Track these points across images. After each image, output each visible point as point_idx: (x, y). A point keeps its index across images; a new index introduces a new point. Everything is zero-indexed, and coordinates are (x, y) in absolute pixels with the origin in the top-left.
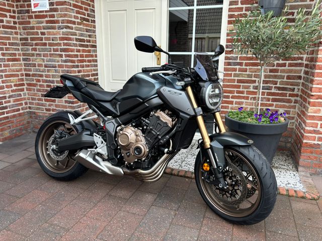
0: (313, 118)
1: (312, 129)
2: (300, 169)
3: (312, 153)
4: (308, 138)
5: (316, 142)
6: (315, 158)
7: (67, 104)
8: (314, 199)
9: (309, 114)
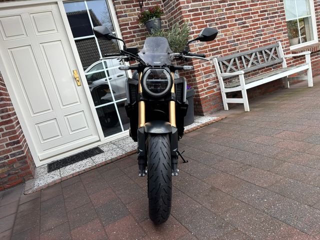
0: (200, 83)
1: (201, 89)
2: (205, 114)
3: (206, 102)
4: (202, 95)
5: (205, 96)
6: (208, 104)
7: (10, 147)
8: (226, 118)
9: (198, 82)
